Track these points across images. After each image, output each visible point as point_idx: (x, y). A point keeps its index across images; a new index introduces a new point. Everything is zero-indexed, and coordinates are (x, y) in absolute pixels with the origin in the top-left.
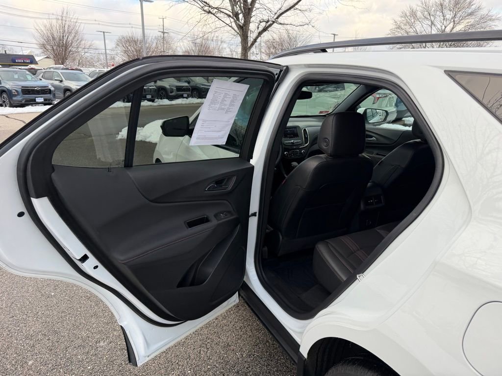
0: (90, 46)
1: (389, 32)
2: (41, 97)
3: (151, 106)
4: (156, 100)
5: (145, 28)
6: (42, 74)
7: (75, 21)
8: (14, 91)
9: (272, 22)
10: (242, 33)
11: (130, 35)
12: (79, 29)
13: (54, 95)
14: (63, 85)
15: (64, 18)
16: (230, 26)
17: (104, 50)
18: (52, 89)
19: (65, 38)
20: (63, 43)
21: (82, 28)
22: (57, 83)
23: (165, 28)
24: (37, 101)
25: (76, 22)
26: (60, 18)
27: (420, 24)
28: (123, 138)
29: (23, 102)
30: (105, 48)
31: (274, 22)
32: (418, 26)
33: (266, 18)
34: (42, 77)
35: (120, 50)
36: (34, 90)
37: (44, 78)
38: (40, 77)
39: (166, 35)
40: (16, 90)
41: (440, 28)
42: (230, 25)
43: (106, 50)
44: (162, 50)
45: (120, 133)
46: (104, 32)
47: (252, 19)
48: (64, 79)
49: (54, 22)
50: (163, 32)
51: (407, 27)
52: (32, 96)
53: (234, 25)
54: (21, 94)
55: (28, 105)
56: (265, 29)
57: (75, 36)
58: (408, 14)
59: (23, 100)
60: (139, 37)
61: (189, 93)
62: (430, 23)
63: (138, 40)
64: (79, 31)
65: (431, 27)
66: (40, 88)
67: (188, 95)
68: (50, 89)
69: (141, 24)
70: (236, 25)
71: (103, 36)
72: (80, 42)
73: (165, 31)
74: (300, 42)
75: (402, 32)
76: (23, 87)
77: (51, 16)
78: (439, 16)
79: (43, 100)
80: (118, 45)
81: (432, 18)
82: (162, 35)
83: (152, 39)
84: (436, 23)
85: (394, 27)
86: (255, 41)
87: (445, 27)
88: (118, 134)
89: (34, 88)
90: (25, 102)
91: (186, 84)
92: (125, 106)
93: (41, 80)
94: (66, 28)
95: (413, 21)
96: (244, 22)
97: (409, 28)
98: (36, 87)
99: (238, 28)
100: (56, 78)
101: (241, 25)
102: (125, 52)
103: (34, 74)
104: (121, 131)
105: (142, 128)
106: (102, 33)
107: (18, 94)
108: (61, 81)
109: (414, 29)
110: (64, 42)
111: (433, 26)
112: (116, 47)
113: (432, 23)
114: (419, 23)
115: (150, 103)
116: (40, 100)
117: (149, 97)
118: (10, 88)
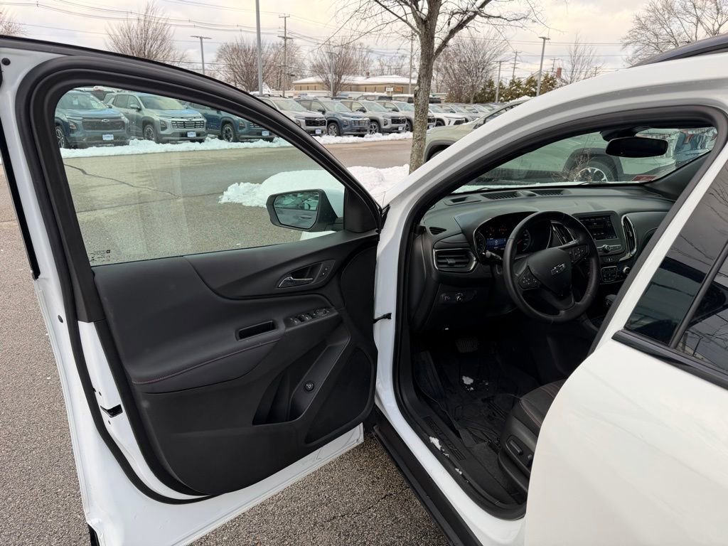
0: (181, 59)
1: (628, 34)
2: (110, 133)
3: (269, 147)
4: (276, 138)
5: (261, 31)
6: (113, 99)
7: (164, 22)
8: (72, 124)
9: (473, 14)
10: (424, 31)
11: (239, 42)
12: (169, 33)
13: (129, 130)
14: (142, 116)
15: (148, 19)
16: (403, 20)
17: (201, 65)
18: (126, 120)
19: (148, 47)
20: (144, 53)
21: (172, 32)
22: (134, 112)
23: (287, 32)
24: (104, 139)
25: (165, 25)
26: (143, 18)
27: (679, 22)
28: (229, 201)
29: (85, 140)
30: (203, 61)
31: (476, 13)
32: (675, 25)
33: (464, 6)
34: (113, 103)
35: (222, 64)
36: (100, 122)
37: (115, 105)
38: (110, 103)
39: (288, 41)
40: (75, 124)
41: (711, 28)
42: (404, 18)
43: (203, 63)
44: (282, 64)
45: (225, 193)
46: (201, 38)
47: (441, 9)
48: (143, 107)
49: (135, 23)
50: (284, 38)
51: (657, 27)
52: (97, 132)
53: (411, 18)
54: (82, 129)
55: (91, 145)
56: (461, 26)
57: (161, 44)
58: (660, 6)
59: (84, 137)
60: (251, 45)
61: (324, 128)
62: (695, 20)
63: (249, 49)
64: (167, 37)
65: (697, 26)
66: (108, 120)
67: (322, 132)
68: (123, 122)
69: (256, 26)
70: (415, 17)
71: (200, 44)
72: (169, 52)
73: (287, 36)
74: (490, 50)
75: (648, 34)
76: (84, 118)
77: (130, 16)
78: (711, 9)
79: (113, 138)
80: (220, 57)
81: (699, 13)
82: (283, 42)
83: (269, 47)
84: (704, 20)
85: (635, 27)
86: (445, 43)
87: (720, 26)
88: (222, 193)
89: (99, 120)
90: (88, 140)
91: (319, 115)
92: (230, 147)
93: (111, 107)
94: (150, 32)
95: (666, 16)
96: (429, 12)
97: (660, 28)
98: (103, 119)
99: (418, 23)
100: (132, 106)
101: (424, 17)
102: (231, 67)
103: (101, 99)
104: (226, 190)
105: (258, 184)
106: (199, 39)
107: (78, 129)
108: (139, 110)
109: (669, 30)
110: (146, 54)
111: (699, 24)
112: (217, 61)
113: (699, 20)
114: (676, 19)
115: (268, 143)
116: (108, 137)
117: (266, 134)
118: (66, 120)
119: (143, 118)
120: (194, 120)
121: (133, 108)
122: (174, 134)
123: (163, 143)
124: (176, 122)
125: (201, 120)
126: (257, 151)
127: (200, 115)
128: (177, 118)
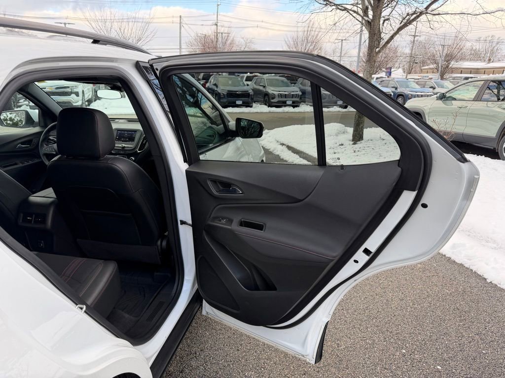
2: (241, 100)
3: (339, 112)
8: (222, 94)
13: (252, 99)
22: (261, 88)
24: (237, 103)
29: (227, 104)
52: (233, 99)
55: (229, 107)
59: (226, 102)
68: (249, 94)
76: (228, 91)
90: (228, 103)
98: (238, 92)
107: (224, 97)
108: (264, 87)
115: (342, 109)
116: (239, 102)
117: (340, 102)
118: (220, 92)
119: (266, 91)
120: (292, 93)
121: (261, 86)
122: (279, 102)
123: (271, 107)
124: (281, 94)
125: (298, 93)
126: (329, 113)
127: (298, 90)
128: (282, 92)
